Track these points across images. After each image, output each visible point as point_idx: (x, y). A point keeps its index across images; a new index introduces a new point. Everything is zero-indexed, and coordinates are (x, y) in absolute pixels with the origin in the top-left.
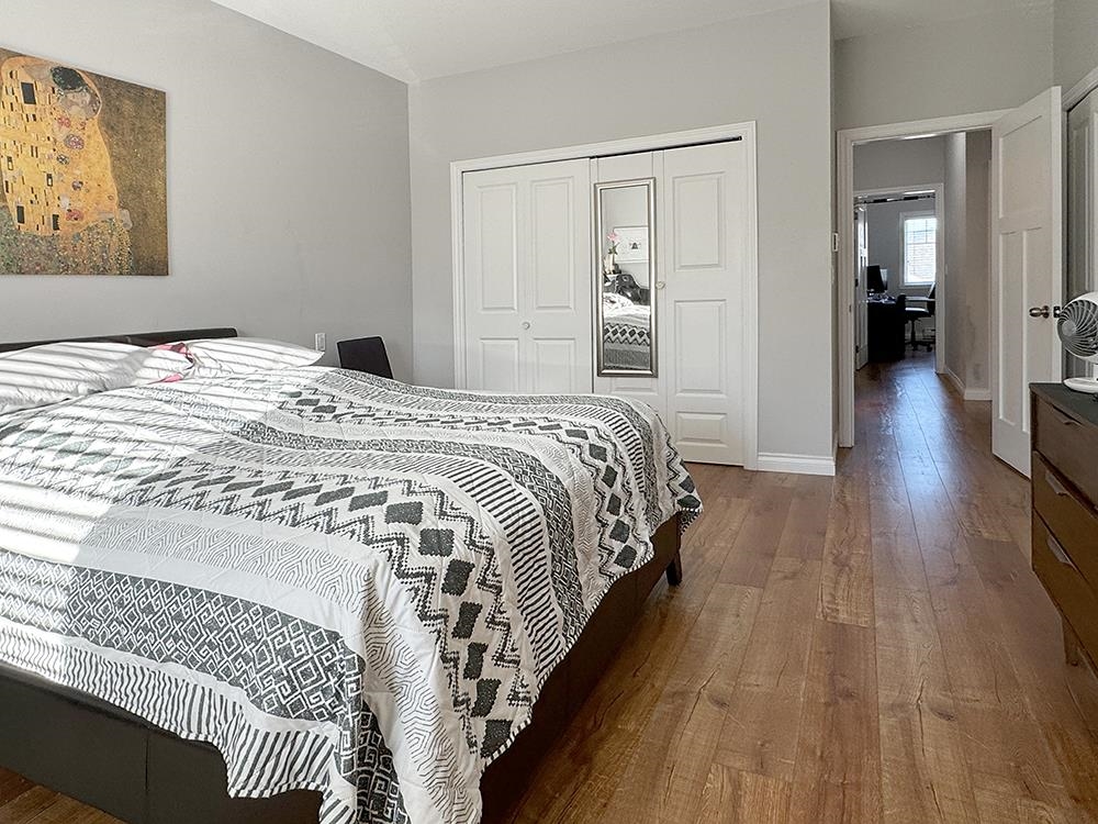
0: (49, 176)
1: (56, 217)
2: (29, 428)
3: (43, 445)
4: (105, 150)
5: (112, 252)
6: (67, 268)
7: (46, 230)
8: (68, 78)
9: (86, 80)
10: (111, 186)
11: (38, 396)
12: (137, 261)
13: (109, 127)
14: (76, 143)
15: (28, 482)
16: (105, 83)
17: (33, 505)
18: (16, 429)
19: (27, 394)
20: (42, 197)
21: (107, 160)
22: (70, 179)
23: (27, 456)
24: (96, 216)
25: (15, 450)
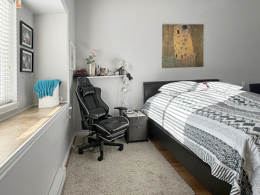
0: (181, 48)
1: (182, 56)
2: (178, 97)
3: (180, 100)
4: (191, 40)
5: (192, 62)
6: (184, 66)
7: (180, 58)
8: (185, 27)
9: (188, 26)
10: (192, 48)
11: (179, 91)
12: (197, 64)
13: (192, 35)
14: (186, 40)
15: (178, 106)
16: (191, 26)
17: (179, 111)
18: (176, 97)
19: (178, 90)
20: (180, 52)
21: (191, 42)
22: (185, 48)
23: (178, 102)
24: (189, 55)
25: (176, 100)
